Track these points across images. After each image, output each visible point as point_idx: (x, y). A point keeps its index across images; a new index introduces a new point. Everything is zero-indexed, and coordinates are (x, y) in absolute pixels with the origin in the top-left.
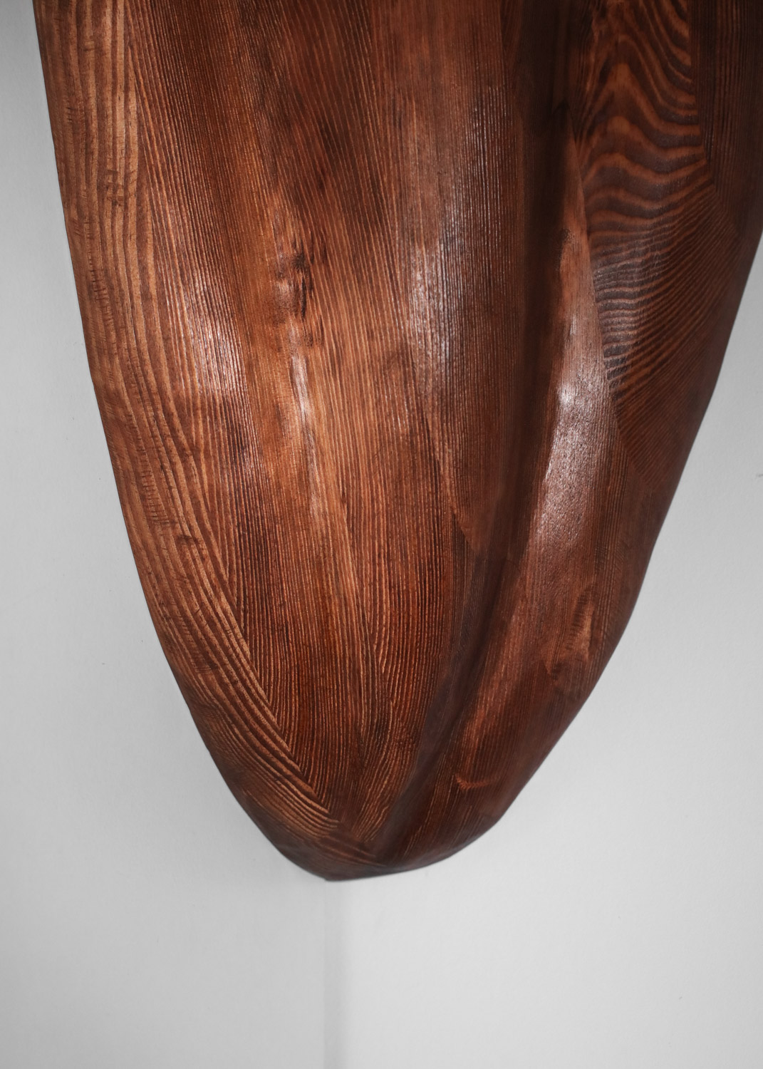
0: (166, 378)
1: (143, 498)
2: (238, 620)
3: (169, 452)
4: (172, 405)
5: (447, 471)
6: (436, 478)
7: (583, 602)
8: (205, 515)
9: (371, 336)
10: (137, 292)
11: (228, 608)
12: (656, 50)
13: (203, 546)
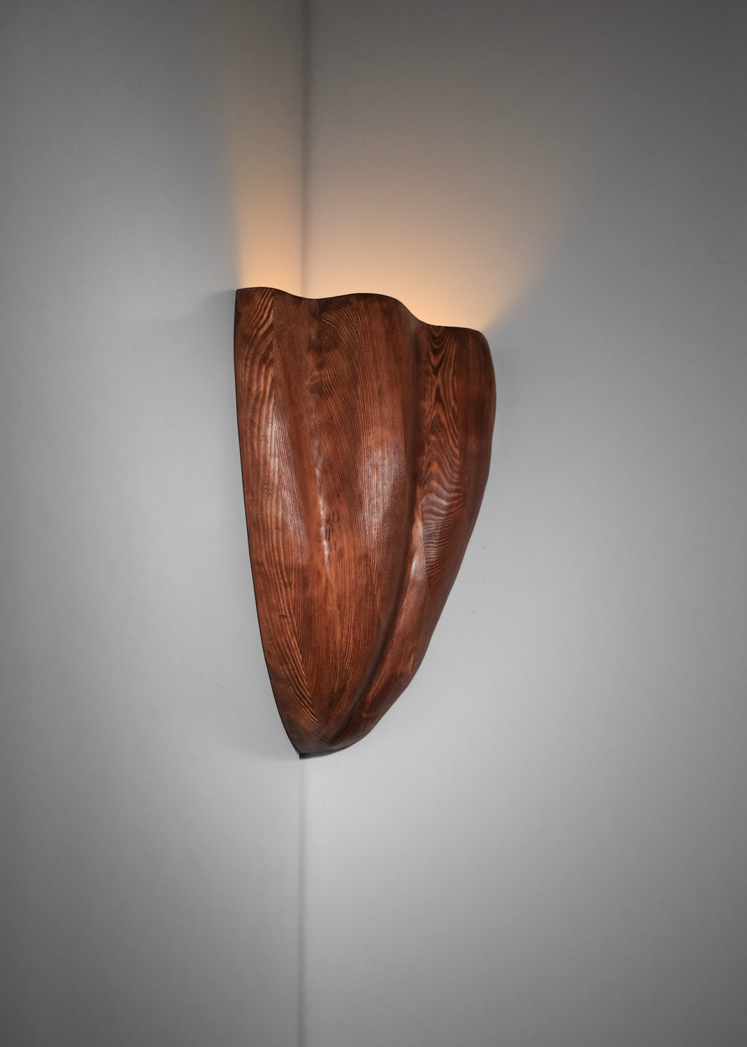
0: (282, 558)
1: (267, 601)
2: (299, 646)
4: (283, 568)
9: (355, 549)
10: (274, 527)
11: (296, 642)
13: (289, 619)
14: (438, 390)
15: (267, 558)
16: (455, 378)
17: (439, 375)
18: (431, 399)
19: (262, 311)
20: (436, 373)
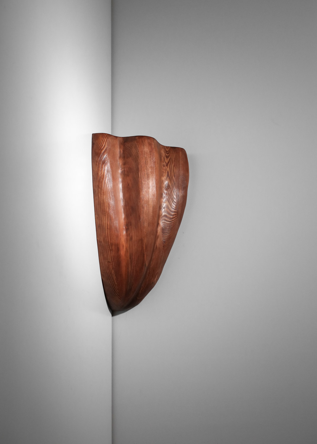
0: (109, 240)
1: (103, 256)
2: (115, 273)
3: (108, 250)
4: (110, 244)
5: (145, 255)
9: (137, 236)
10: (106, 228)
11: (114, 272)
12: (171, 199)
13: (111, 263)
14: (168, 172)
15: (103, 239)
16: (174, 168)
17: (168, 166)
18: (165, 176)
19: (103, 143)
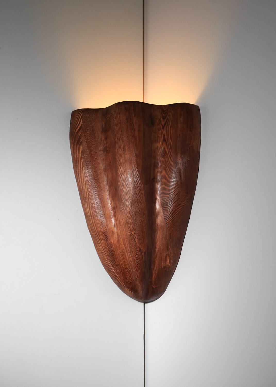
0: (96, 229)
1: (97, 246)
3: (98, 240)
4: (97, 232)
5: (136, 240)
6: (135, 241)
7: (166, 257)
8: (104, 249)
9: (123, 220)
10: (90, 216)
11: (110, 263)
12: (168, 167)
13: (105, 253)
14: (164, 136)
16: (171, 129)
17: (165, 129)
18: (161, 141)
19: (78, 120)
20: (163, 128)
